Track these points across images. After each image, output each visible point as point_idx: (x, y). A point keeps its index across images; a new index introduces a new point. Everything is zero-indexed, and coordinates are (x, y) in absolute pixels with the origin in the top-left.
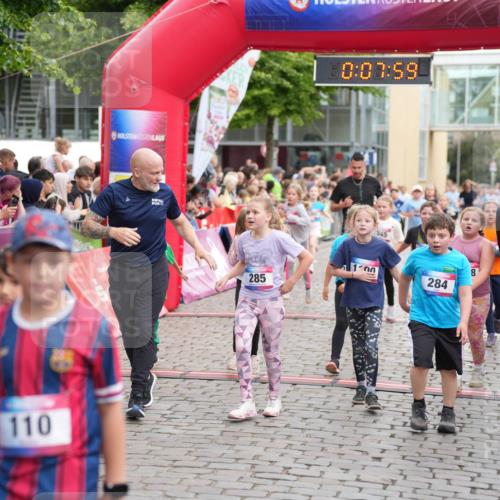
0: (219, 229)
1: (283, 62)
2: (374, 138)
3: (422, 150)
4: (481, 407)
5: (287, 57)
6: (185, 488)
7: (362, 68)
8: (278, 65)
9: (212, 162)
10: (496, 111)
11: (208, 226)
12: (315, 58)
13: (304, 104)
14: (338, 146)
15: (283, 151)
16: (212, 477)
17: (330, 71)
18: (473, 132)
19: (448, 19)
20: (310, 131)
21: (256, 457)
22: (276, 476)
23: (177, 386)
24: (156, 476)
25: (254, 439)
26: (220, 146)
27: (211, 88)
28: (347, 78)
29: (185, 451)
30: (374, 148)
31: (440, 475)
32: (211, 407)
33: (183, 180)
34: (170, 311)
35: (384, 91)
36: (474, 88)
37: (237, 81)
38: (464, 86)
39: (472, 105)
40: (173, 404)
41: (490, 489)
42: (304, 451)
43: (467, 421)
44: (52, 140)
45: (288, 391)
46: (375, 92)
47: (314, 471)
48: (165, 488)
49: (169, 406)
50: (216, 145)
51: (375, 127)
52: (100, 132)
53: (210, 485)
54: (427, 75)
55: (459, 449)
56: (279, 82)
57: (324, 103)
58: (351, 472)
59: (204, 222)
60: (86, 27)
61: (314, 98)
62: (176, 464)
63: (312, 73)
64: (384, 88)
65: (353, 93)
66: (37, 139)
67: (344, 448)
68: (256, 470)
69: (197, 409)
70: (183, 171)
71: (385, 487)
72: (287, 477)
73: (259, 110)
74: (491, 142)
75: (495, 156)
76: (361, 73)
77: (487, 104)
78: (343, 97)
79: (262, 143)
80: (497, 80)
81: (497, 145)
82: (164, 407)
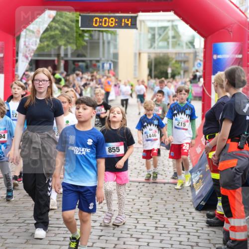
2: (111, 57)
3: (135, 62)
4: (162, 187)
5: (66, 15)
7: (103, 21)
8: (61, 19)
10: (170, 43)
12: (80, 15)
14: (94, 60)
15: (66, 63)
16: (27, 227)
17: (87, 22)
18: (160, 53)
20: (80, 52)
21: (50, 216)
22: (60, 226)
26: (31, 60)
28: (96, 25)
29: (13, 215)
30: (111, 61)
31: (141, 221)
35: (116, 32)
36: (161, 32)
38: (155, 30)
39: (159, 40)
41: (164, 227)
43: (155, 195)
46: (112, 33)
50: (30, 59)
51: (112, 51)
53: (25, 232)
54: (135, 24)
55: (150, 208)
57: (86, 38)
58: (97, 222)
61: (81, 36)
62: (7, 222)
63: (79, 23)
65: (101, 34)
69: (20, 193)
70: (13, 72)
71: (114, 228)
73: (54, 42)
74: (168, 58)
75: (170, 65)
76: (103, 23)
77: (166, 39)
78: (96, 35)
79: (56, 59)
80: (170, 28)
81: (170, 59)
82: (3, 193)
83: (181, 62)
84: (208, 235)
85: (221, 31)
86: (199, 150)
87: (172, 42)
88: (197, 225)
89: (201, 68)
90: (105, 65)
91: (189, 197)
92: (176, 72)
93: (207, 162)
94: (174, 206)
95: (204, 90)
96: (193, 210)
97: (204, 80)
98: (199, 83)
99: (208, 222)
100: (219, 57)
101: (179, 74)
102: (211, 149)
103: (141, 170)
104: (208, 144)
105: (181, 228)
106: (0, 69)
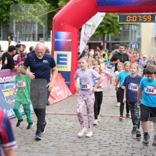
1: (108, 16)
2: (137, 40)
5: (109, 15)
6: (78, 149)
7: (133, 18)
8: (106, 17)
9: (85, 48)
12: (118, 15)
14: (125, 43)
15: (108, 44)
17: (123, 19)
20: (116, 38)
21: (100, 140)
23: (75, 117)
24: (69, 145)
25: (100, 134)
26: (88, 43)
27: (86, 24)
28: (129, 21)
30: (137, 43)
33: (77, 54)
34: (73, 94)
35: (140, 25)
37: (95, 22)
40: (74, 123)
42: (115, 138)
44: (36, 41)
45: (110, 119)
46: (137, 25)
47: (118, 144)
48: (72, 149)
49: (73, 124)
51: (137, 36)
52: (51, 38)
53: (86, 148)
54: (154, 19)
56: (107, 23)
57: (121, 29)
58: (130, 145)
60: (48, 6)
61: (118, 27)
62: (75, 142)
63: (117, 20)
64: (140, 24)
65: (130, 26)
66: (32, 41)
67: (128, 137)
68: (100, 144)
70: (77, 51)
71: (141, 149)
72: (110, 146)
73: (101, 32)
78: (127, 27)
79: (102, 42)
82: (71, 124)
90: (133, 46)
106: (69, 49)
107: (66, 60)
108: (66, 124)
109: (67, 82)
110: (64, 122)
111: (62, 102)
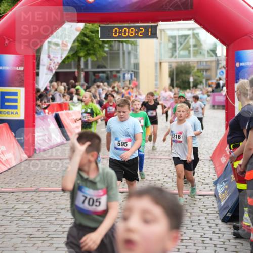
0: (54, 114)
2: (132, 67)
3: (156, 72)
4: (186, 199)
7: (123, 31)
10: (192, 52)
11: (48, 113)
12: (100, 26)
13: (97, 50)
14: (114, 71)
15: (87, 74)
17: (107, 33)
18: (181, 62)
19: (164, 6)
20: (100, 64)
23: (32, 196)
24: (21, 243)
28: (116, 36)
29: (37, 229)
30: (132, 71)
32: (50, 206)
33: (34, 90)
34: (29, 157)
35: (136, 42)
36: (182, 40)
38: (175, 39)
39: (180, 49)
40: (30, 205)
41: (190, 240)
46: (132, 43)
48: (25, 249)
49: (28, 206)
50: (54, 71)
51: (132, 61)
53: (49, 246)
54: (155, 34)
56: (82, 39)
57: (106, 49)
59: (46, 111)
61: (101, 46)
62: (31, 236)
63: (98, 33)
65: (121, 44)
69: (43, 207)
70: (34, 85)
73: (74, 54)
74: (190, 67)
75: (192, 74)
76: (123, 34)
77: (187, 48)
78: (116, 46)
79: (76, 70)
80: (191, 36)
81: (193, 68)
82: (26, 207)
83: (203, 70)
84: (236, 248)
85: (243, 38)
86: (224, 160)
87: (194, 50)
88: (223, 237)
89: (224, 76)
90: (126, 75)
91: (214, 208)
92: (198, 82)
93: (232, 172)
94: (199, 218)
95: (227, 99)
96: (219, 222)
97: (227, 88)
98: (222, 92)
99: (234, 234)
100: (242, 64)
101: (201, 83)
102: (236, 159)
103: (164, 182)
104: (232, 154)
105: (207, 241)
106: (21, 82)
107: (16, 101)
108: (16, 207)
109: (18, 138)
110: (13, 206)
111: (10, 170)
